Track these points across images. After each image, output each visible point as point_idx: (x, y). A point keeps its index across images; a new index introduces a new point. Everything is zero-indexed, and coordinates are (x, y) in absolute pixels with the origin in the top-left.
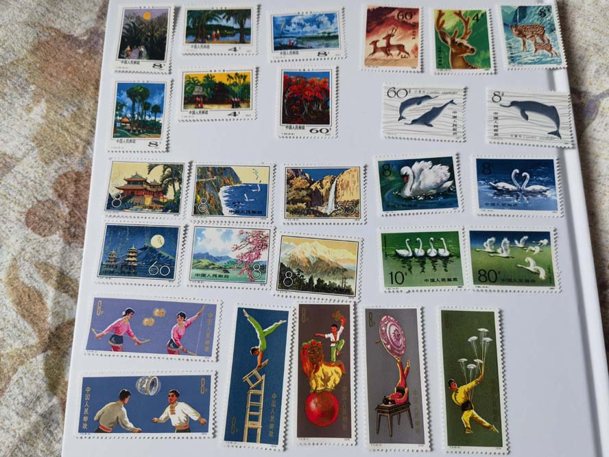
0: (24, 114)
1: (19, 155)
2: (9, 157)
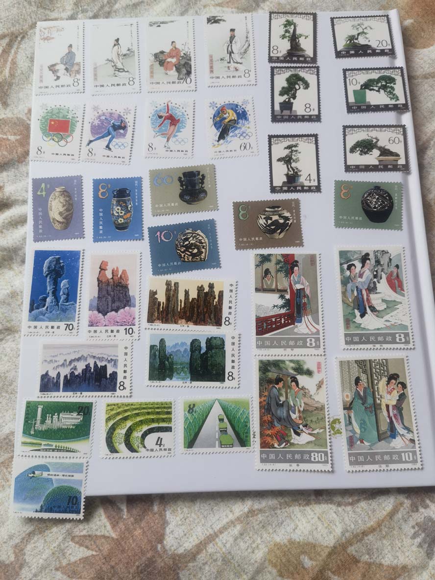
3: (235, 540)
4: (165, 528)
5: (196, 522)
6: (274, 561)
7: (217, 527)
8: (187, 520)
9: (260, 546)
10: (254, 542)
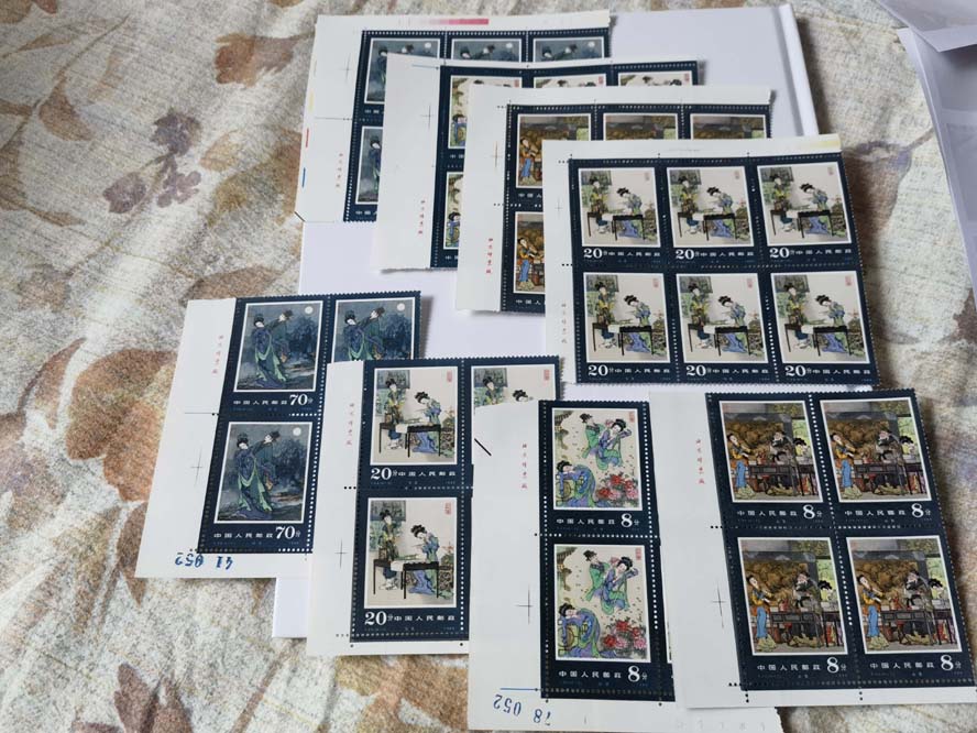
0: (275, 224)
1: (279, 267)
2: (267, 270)
3: (288, 682)
4: (189, 719)
5: (227, 688)
6: (348, 681)
7: (258, 682)
8: (215, 694)
9: (324, 670)
10: (314, 671)
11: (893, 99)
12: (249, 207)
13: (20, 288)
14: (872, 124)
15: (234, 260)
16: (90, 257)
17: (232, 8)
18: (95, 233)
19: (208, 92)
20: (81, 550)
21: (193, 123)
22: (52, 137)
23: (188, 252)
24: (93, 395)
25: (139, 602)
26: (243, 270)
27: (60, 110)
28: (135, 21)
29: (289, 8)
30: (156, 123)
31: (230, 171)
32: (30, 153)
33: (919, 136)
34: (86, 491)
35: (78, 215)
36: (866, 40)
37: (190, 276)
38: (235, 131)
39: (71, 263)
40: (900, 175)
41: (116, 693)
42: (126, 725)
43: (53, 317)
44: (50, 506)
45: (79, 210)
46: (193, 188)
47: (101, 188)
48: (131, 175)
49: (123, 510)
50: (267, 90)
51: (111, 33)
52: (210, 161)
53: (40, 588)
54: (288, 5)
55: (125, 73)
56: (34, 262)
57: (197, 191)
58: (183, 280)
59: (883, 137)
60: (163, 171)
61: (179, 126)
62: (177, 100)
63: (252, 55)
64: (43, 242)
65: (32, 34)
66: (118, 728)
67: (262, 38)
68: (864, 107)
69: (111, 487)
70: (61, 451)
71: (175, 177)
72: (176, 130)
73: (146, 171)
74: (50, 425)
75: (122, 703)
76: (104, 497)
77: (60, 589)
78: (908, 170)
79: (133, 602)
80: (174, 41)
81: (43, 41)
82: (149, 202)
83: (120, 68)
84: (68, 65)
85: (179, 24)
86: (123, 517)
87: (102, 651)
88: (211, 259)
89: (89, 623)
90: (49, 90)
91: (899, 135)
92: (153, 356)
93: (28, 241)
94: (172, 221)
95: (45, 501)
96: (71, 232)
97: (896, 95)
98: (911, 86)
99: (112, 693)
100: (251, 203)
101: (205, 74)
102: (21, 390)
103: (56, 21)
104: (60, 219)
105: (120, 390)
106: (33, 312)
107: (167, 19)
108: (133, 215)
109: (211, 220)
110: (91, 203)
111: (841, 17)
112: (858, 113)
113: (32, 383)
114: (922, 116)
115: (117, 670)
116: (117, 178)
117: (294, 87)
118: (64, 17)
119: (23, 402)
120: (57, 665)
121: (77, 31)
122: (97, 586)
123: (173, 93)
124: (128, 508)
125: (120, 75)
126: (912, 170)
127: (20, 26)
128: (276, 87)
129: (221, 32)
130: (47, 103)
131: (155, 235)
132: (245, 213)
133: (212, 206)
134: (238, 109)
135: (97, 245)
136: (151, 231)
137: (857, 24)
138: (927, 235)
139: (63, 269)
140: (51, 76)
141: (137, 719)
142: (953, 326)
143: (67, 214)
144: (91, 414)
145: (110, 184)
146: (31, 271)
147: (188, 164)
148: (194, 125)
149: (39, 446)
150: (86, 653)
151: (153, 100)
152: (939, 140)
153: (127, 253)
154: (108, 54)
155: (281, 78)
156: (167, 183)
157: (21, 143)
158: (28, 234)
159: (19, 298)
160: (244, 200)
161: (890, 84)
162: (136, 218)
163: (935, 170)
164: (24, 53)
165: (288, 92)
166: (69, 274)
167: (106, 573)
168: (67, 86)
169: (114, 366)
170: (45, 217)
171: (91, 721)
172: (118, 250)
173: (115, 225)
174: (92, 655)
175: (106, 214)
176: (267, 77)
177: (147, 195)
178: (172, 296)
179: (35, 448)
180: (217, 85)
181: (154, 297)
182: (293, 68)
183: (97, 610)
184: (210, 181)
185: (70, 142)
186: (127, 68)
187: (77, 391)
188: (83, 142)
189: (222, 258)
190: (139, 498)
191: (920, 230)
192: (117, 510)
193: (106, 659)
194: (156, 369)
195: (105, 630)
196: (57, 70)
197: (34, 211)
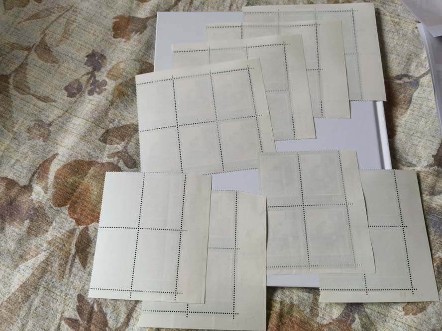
4: (106, 317)
11: (413, 55)
12: (128, 97)
13: (29, 130)
14: (403, 66)
15: (122, 121)
16: (59, 117)
17: (120, 2)
18: (61, 106)
19: (109, 42)
20: (60, 246)
21: (103, 57)
22: (41, 62)
23: (102, 118)
24: (63, 180)
25: (84, 268)
26: (125, 125)
27: (44, 49)
28: (76, 8)
29: (145, 3)
30: (87, 56)
31: (120, 81)
32: (31, 69)
33: (423, 73)
34: (61, 221)
35: (53, 98)
36: (403, 26)
37: (104, 128)
38: (122, 62)
39: (51, 119)
40: (414, 90)
41: (77, 306)
42: (81, 319)
43: (44, 144)
44: (46, 227)
45: (53, 96)
46: (104, 88)
47: (63, 86)
48: (76, 80)
49: (77, 230)
50: (135, 43)
51: (66, 13)
52: (111, 75)
53: (43, 262)
54: (144, 2)
55: (72, 32)
56: (34, 118)
57: (106, 89)
58: (100, 130)
59: (408, 72)
60: (90, 79)
61: (97, 58)
62: (95, 46)
63: (128, 25)
64: (38, 110)
65: (30, 13)
66: (78, 320)
67: (133, 17)
68: (400, 58)
69: (71, 219)
70: (50, 203)
71: (95, 82)
72: (95, 60)
73: (82, 79)
74: (44, 192)
75: (80, 310)
76: (69, 224)
77: (52, 263)
78: (417, 88)
79: (82, 268)
80: (94, 18)
81: (36, 16)
82: (84, 93)
83: (70, 30)
84: (47, 28)
85: (96, 10)
86: (78, 233)
87: (70, 288)
88: (112, 121)
89: (65, 277)
90: (39, 40)
91: (415, 72)
92: (88, 163)
93: (32, 109)
94: (94, 103)
95: (44, 225)
96: (50, 106)
97: (415, 53)
98: (422, 49)
99: (75, 306)
100: (129, 95)
101: (108, 34)
102: (30, 175)
103: (41, 7)
104: (46, 99)
105: (74, 177)
106: (35, 141)
107: (91, 7)
108: (77, 99)
109: (112, 103)
110: (59, 93)
111: (392, 15)
112: (397, 60)
113: (35, 173)
114: (425, 63)
115: (76, 296)
116: (70, 81)
117: (147, 42)
118: (45, 5)
119: (31, 181)
120: (53, 294)
121: (51, 12)
122: (67, 262)
123: (94, 42)
124: (79, 228)
125: (71, 34)
126: (419, 89)
127: (25, 9)
128: (140, 41)
129: (115, 14)
130: (38, 46)
131: (87, 109)
132: (126, 99)
133: (112, 97)
134: (123, 51)
135: (62, 112)
136: (85, 106)
137: (399, 19)
138: (423, 119)
139: (48, 122)
140: (40, 33)
141: (85, 317)
142: (432, 160)
143: (48, 97)
144: (63, 188)
145: (67, 84)
146: (33, 123)
147: (101, 76)
148: (103, 58)
149: (40, 201)
150: (64, 289)
151: (85, 46)
152: (432, 75)
153: (75, 116)
154: (64, 23)
155: (142, 38)
156: (92, 84)
157: (27, 64)
158: (32, 106)
159: (28, 135)
160: (126, 94)
161: (412, 48)
162: (79, 100)
163: (429, 89)
164: (28, 22)
165: (145, 44)
166: (50, 125)
167: (71, 256)
168: (47, 38)
169: (72, 167)
170: (39, 98)
171: (67, 317)
172: (71, 114)
173: (70, 103)
174: (66, 290)
175: (66, 98)
176: (135, 36)
177: (83, 90)
178: (96, 137)
179: (39, 202)
180: (113, 39)
181: (88, 137)
182: (147, 32)
183: (67, 271)
184: (111, 85)
185: (49, 64)
186: (73, 30)
187: (56, 177)
188: (54, 64)
189: (117, 120)
190: (84, 225)
191: (421, 116)
192: (75, 229)
193: (71, 292)
194: (89, 169)
195: (71, 279)
196: (42, 31)
197: (33, 95)
